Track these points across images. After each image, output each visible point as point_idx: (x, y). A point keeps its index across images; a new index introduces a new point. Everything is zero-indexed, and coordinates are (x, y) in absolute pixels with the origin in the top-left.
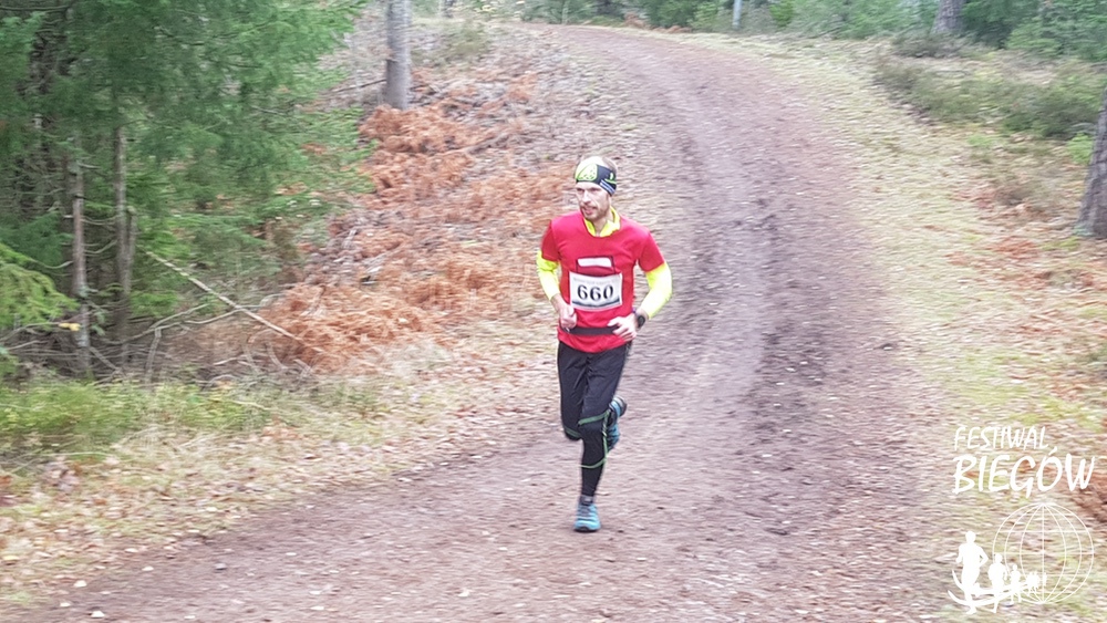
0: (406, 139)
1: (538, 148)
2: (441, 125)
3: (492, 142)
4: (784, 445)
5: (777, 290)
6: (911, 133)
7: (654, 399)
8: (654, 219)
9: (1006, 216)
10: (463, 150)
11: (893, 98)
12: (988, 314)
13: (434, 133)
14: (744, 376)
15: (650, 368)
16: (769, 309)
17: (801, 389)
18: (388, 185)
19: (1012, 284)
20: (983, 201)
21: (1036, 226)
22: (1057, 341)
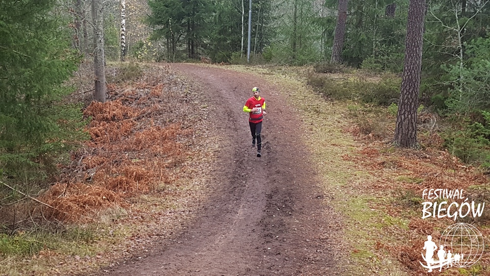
0: (105, 115)
1: (165, 116)
2: (121, 109)
3: (144, 115)
4: (277, 243)
5: (271, 175)
6: (324, 105)
7: (219, 226)
8: (217, 146)
9: (365, 139)
10: (131, 119)
11: (315, 90)
12: (360, 181)
13: (118, 112)
14: (258, 214)
15: (218, 212)
16: (268, 183)
17: (283, 218)
18: (97, 136)
19: (369, 168)
21: (377, 142)
22: (389, 191)
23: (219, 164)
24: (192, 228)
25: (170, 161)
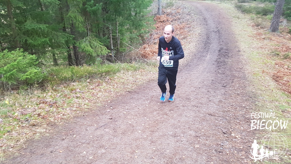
0: (161, 20)
1: (181, 20)
2: (166, 18)
3: (174, 20)
4: (223, 69)
5: (220, 42)
6: (241, 15)
7: (200, 62)
8: (199, 31)
9: (257, 28)
10: (169, 21)
12: (255, 45)
13: (165, 19)
14: (215, 57)
15: (199, 56)
16: (219, 45)
17: (225, 59)
18: (158, 28)
19: (258, 40)
20: (253, 26)
21: (262, 30)
22: (267, 49)
23: (200, 38)
24: (190, 62)
25: (182, 37)
